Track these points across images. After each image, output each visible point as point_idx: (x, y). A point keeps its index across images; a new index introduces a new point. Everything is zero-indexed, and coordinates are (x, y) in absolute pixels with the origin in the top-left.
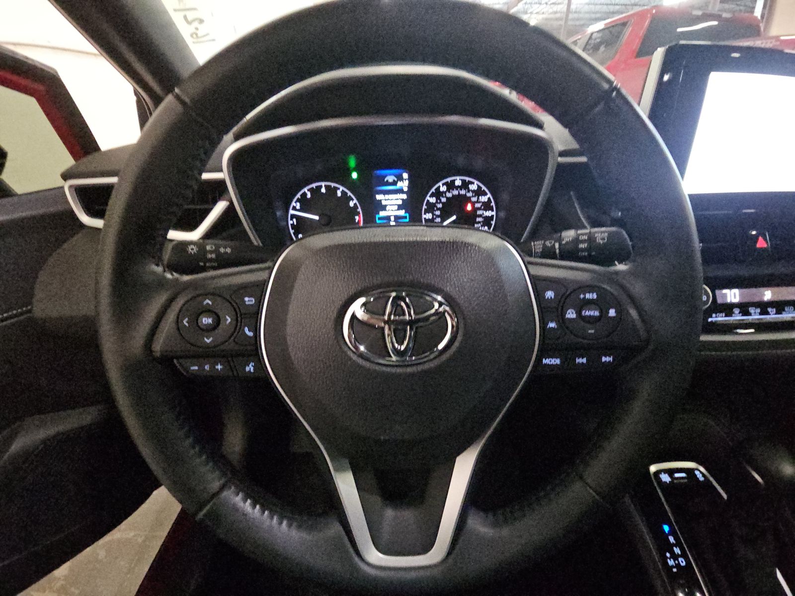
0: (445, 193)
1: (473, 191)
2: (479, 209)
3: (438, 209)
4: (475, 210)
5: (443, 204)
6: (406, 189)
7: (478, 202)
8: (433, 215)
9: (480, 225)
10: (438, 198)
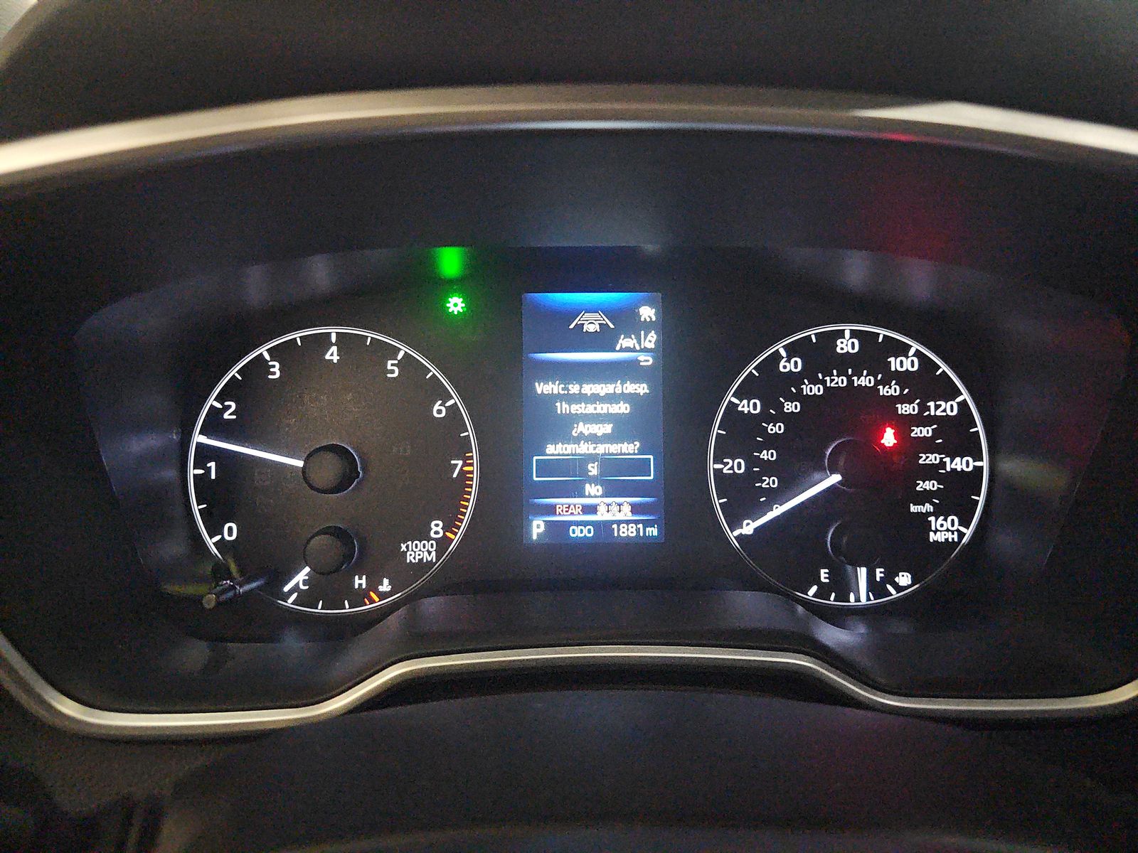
0: (795, 379)
1: (903, 378)
2: (926, 445)
3: (771, 442)
4: (909, 447)
5: (788, 418)
6: (646, 360)
7: (921, 420)
8: (752, 462)
9: (928, 507)
10: (770, 401)
